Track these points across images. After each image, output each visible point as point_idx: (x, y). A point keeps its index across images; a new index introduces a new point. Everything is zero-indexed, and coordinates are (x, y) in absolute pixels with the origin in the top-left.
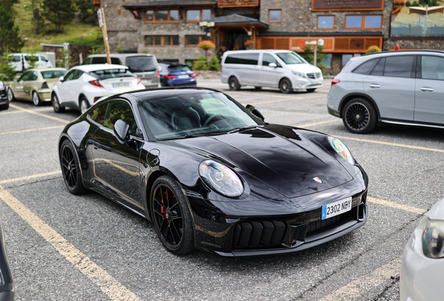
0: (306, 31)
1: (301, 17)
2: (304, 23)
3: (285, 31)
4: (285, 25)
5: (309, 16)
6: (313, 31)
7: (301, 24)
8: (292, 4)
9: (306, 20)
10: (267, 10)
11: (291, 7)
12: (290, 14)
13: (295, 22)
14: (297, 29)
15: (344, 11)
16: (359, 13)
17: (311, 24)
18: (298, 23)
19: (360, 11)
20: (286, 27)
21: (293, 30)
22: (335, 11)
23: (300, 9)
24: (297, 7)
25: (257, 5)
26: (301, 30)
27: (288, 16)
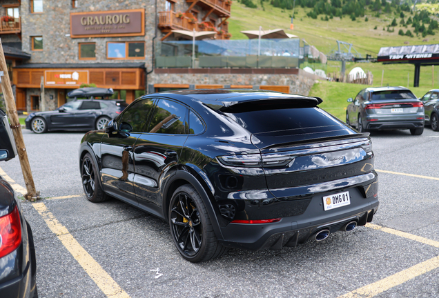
0: (68, 62)
1: (61, 45)
2: (65, 52)
3: (46, 62)
4: (47, 55)
5: (70, 43)
6: (74, 62)
7: (62, 53)
8: (52, 29)
9: (67, 49)
10: (28, 37)
11: (52, 33)
12: (51, 42)
13: (56, 51)
14: (59, 60)
15: (104, 38)
16: (120, 39)
17: (72, 54)
18: (59, 52)
19: (121, 37)
20: (48, 58)
21: (55, 61)
22: (95, 38)
23: (61, 36)
24: (57, 33)
25: (19, 31)
26: (62, 61)
27: (49, 44)
